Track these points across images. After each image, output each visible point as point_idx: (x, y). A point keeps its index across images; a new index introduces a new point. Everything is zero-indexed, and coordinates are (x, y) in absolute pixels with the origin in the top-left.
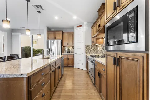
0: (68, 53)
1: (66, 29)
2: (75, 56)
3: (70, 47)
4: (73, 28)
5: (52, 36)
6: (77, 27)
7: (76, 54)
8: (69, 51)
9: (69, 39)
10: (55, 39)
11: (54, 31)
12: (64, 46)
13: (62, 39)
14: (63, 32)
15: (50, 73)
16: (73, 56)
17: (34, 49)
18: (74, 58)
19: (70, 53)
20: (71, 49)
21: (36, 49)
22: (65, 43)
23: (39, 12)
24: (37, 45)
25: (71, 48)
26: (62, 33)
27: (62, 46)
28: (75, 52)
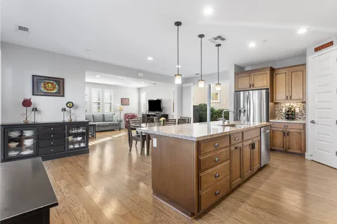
0: (288, 118)
1: (281, 60)
2: (309, 127)
3: (295, 105)
4: (303, 54)
5: (245, 82)
6: (317, 50)
7: (313, 122)
8: (290, 115)
9: (290, 85)
10: (253, 88)
11: (250, 72)
12: (276, 103)
13: (268, 87)
14: (272, 70)
15: (230, 149)
16: (302, 127)
17: (212, 110)
18: (305, 132)
19: (293, 119)
20: (297, 110)
21: (217, 108)
22: (280, 95)
23: (219, 45)
24: (219, 101)
25: (297, 107)
26: (268, 72)
27: (271, 104)
28: (309, 118)
